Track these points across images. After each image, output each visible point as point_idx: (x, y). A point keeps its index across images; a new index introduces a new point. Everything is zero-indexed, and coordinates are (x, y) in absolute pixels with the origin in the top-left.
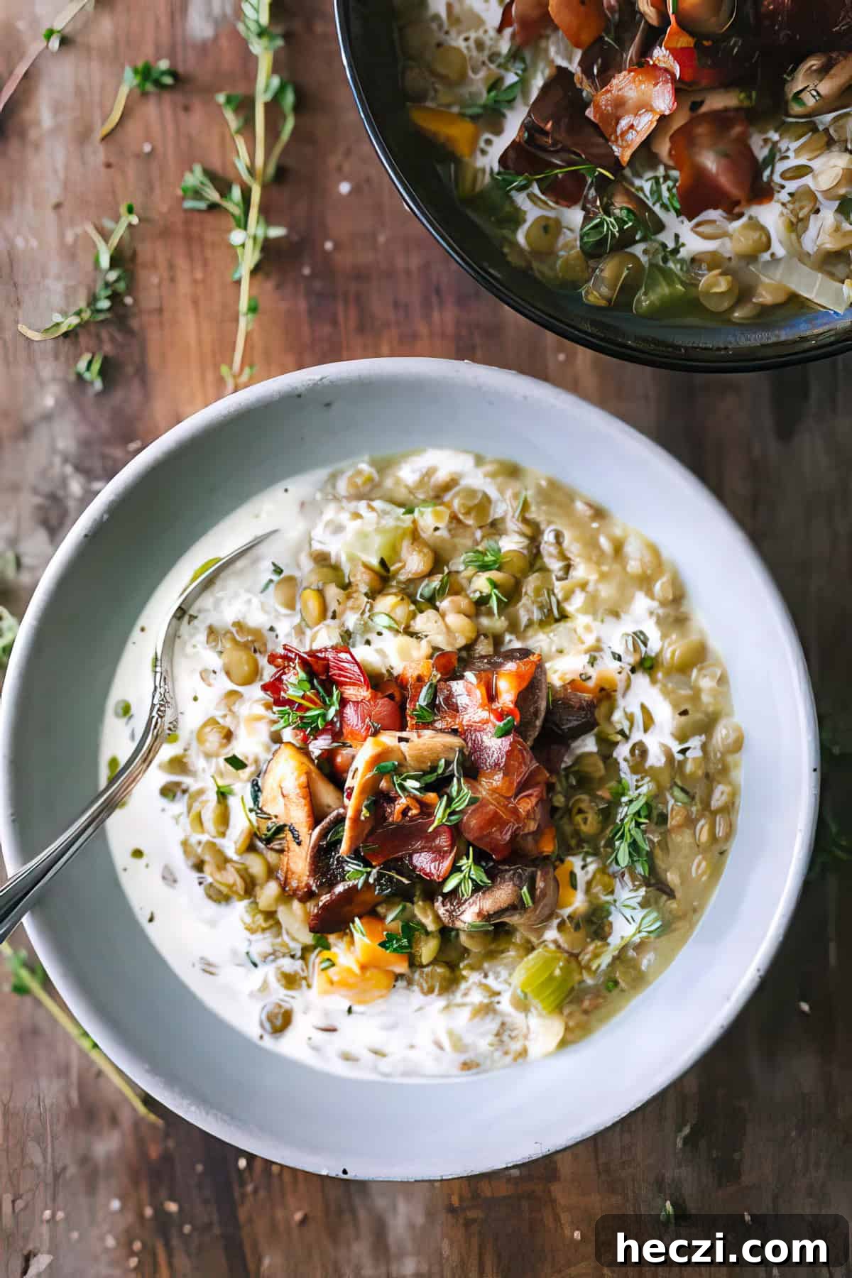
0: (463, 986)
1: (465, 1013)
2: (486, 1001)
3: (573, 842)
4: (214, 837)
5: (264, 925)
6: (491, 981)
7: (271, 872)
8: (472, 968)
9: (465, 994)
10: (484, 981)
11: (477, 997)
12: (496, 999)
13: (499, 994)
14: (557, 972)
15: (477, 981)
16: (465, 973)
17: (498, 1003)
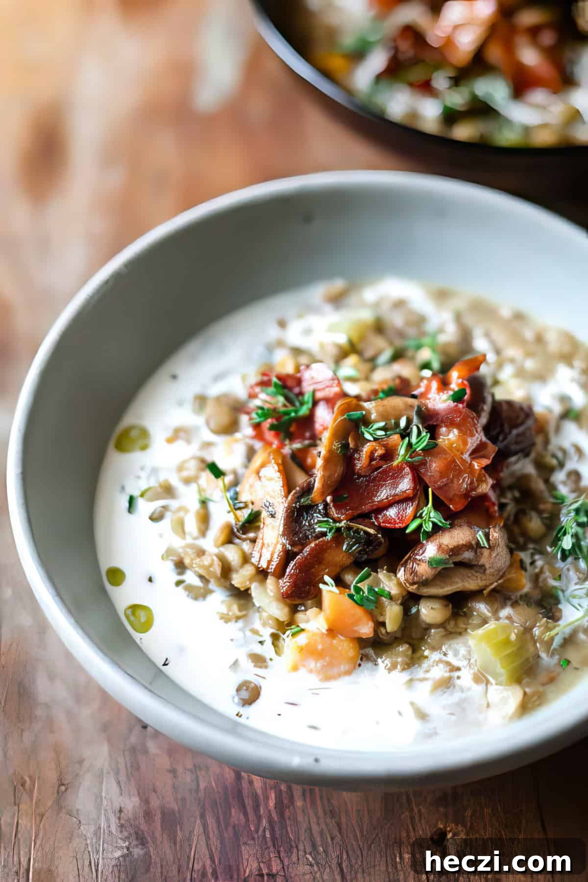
0: (425, 665)
1: (427, 686)
2: (447, 675)
3: (521, 540)
4: (195, 539)
5: (239, 614)
6: (450, 658)
7: (246, 559)
8: (433, 649)
9: (427, 671)
10: (444, 658)
11: (439, 672)
12: (456, 674)
13: (458, 669)
14: (513, 637)
15: (437, 659)
16: (426, 653)
17: (459, 678)
